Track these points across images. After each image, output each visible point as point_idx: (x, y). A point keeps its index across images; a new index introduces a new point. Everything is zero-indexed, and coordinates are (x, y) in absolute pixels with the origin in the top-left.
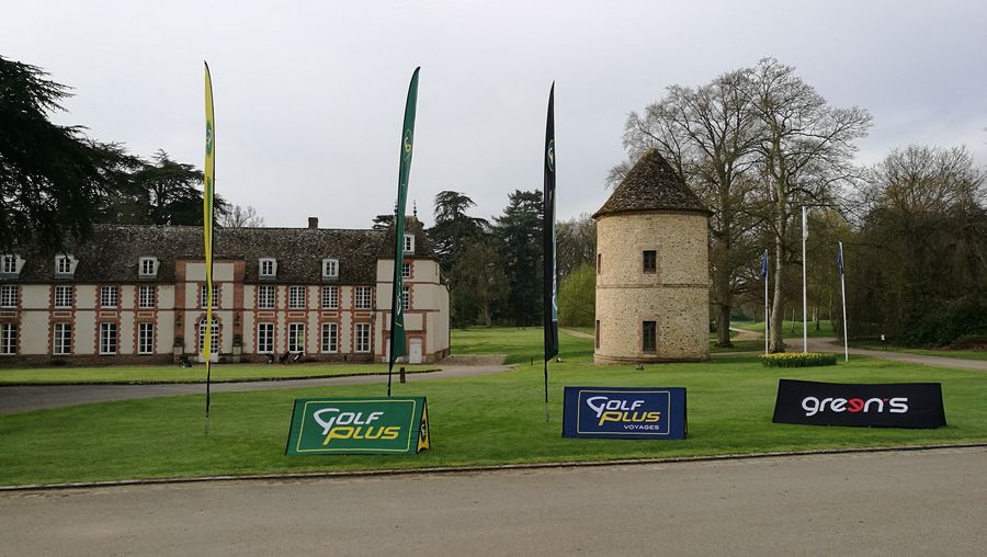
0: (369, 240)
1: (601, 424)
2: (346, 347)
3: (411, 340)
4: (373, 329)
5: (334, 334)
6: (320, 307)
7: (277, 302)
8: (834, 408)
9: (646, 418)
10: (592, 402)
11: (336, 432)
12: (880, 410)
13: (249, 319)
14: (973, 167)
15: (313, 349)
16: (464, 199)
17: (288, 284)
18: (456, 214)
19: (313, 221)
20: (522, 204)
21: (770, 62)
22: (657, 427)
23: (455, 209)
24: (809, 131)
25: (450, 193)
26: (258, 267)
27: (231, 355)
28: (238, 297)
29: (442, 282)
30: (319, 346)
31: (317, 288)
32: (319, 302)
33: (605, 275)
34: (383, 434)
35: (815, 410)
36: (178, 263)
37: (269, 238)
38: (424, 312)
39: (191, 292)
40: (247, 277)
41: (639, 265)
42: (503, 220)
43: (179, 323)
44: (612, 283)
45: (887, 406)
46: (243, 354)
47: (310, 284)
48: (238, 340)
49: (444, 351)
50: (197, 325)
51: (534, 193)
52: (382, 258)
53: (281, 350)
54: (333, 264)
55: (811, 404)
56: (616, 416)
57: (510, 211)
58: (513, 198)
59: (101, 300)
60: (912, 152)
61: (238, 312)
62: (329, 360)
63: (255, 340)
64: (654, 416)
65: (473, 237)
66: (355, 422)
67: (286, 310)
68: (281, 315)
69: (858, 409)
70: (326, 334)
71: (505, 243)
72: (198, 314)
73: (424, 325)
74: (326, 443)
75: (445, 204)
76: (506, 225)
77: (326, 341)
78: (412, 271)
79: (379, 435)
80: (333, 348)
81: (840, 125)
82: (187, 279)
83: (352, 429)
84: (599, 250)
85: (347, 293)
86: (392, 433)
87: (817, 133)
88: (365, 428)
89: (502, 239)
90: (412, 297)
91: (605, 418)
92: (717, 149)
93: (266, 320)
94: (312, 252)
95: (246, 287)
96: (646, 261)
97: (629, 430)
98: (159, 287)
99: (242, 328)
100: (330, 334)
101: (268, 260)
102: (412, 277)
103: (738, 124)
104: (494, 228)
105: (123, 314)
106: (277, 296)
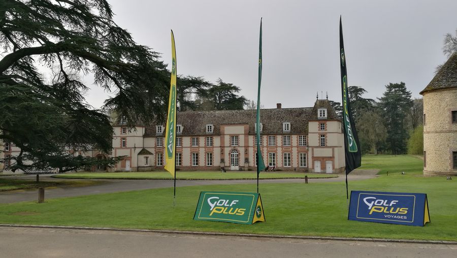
0: (305, 112)
1: (371, 213)
2: (295, 164)
3: (327, 162)
4: (308, 155)
5: (289, 158)
6: (282, 145)
7: (263, 143)
9: (399, 211)
10: (367, 200)
11: (216, 209)
13: (251, 151)
15: (280, 165)
16: (361, 90)
17: (268, 134)
18: (357, 97)
19: (279, 105)
20: (393, 90)
22: (405, 218)
25: (353, 87)
26: (254, 127)
27: (244, 167)
28: (246, 141)
30: (282, 164)
31: (281, 136)
32: (282, 143)
33: (428, 126)
34: (237, 212)
36: (222, 127)
38: (333, 147)
39: (227, 139)
42: (382, 99)
43: (222, 153)
44: (432, 130)
46: (249, 167)
47: (277, 135)
48: (247, 160)
50: (230, 154)
51: (400, 83)
52: (311, 121)
54: (288, 125)
56: (380, 209)
58: (388, 87)
59: (192, 143)
61: (247, 148)
62: (287, 170)
63: (255, 160)
64: (404, 211)
65: (366, 109)
66: (225, 205)
67: (267, 147)
68: (265, 149)
70: (285, 158)
71: (384, 111)
72: (230, 149)
73: (333, 154)
74: (211, 215)
75: (351, 93)
76: (384, 102)
77: (286, 161)
78: (326, 127)
79: (235, 213)
80: (289, 165)
82: (225, 133)
83: (223, 208)
84: (425, 112)
85: (295, 138)
86: (241, 212)
88: (229, 208)
89: (382, 109)
90: (326, 140)
91: (373, 210)
94: (278, 120)
95: (249, 136)
96: (453, 117)
97: (387, 218)
98: (214, 137)
99: (248, 155)
100: (287, 158)
102: (326, 130)
104: (378, 103)
105: (200, 149)
106: (263, 140)
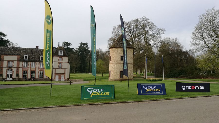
1: (147, 92)
2: (45, 77)
5: (42, 74)
6: (39, 67)
7: (28, 66)
8: (189, 88)
9: (157, 90)
10: (144, 87)
11: (93, 94)
12: (198, 88)
13: (21, 70)
14: (179, 42)
15: (37, 77)
16: (69, 44)
17: (31, 61)
18: (67, 47)
19: (37, 47)
20: (83, 46)
21: (145, 17)
22: (160, 92)
23: (67, 46)
24: (152, 33)
25: (66, 42)
26: (23, 57)
27: (16, 78)
28: (18, 64)
29: (69, 62)
30: (39, 77)
31: (39, 63)
32: (39, 66)
33: (112, 61)
35: (185, 89)
37: (26, 50)
38: (65, 69)
39: (5, 63)
40: (21, 59)
41: (120, 59)
42: (78, 49)
44: (114, 63)
45: (200, 88)
46: (19, 78)
47: (37, 62)
48: (18, 75)
49: (69, 78)
51: (85, 43)
52: (55, 56)
53: (29, 77)
55: (184, 87)
56: (150, 90)
57: (80, 47)
58: (81, 44)
60: (167, 39)
61: (18, 68)
62: (41, 80)
63: (22, 75)
67: (31, 68)
68: (29, 69)
69: (194, 88)
70: (40, 74)
71: (79, 54)
72: (7, 68)
73: (65, 72)
74: (91, 96)
75: (65, 44)
77: (40, 75)
78: (62, 59)
79: (104, 94)
80: (42, 77)
81: (159, 32)
82: (4, 60)
86: (107, 94)
87: (154, 33)
90: (62, 65)
92: (132, 35)
93: (25, 70)
94: (37, 54)
95: (20, 62)
96: (121, 58)
97: (153, 93)
99: (19, 72)
101: (26, 56)
102: (62, 61)
103: (136, 30)
104: (76, 51)
106: (28, 64)
